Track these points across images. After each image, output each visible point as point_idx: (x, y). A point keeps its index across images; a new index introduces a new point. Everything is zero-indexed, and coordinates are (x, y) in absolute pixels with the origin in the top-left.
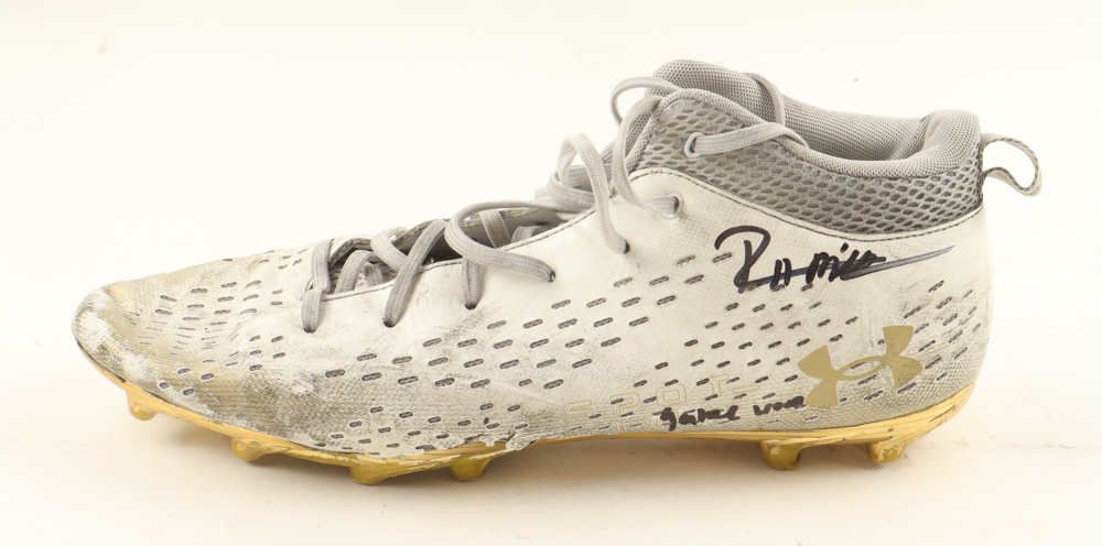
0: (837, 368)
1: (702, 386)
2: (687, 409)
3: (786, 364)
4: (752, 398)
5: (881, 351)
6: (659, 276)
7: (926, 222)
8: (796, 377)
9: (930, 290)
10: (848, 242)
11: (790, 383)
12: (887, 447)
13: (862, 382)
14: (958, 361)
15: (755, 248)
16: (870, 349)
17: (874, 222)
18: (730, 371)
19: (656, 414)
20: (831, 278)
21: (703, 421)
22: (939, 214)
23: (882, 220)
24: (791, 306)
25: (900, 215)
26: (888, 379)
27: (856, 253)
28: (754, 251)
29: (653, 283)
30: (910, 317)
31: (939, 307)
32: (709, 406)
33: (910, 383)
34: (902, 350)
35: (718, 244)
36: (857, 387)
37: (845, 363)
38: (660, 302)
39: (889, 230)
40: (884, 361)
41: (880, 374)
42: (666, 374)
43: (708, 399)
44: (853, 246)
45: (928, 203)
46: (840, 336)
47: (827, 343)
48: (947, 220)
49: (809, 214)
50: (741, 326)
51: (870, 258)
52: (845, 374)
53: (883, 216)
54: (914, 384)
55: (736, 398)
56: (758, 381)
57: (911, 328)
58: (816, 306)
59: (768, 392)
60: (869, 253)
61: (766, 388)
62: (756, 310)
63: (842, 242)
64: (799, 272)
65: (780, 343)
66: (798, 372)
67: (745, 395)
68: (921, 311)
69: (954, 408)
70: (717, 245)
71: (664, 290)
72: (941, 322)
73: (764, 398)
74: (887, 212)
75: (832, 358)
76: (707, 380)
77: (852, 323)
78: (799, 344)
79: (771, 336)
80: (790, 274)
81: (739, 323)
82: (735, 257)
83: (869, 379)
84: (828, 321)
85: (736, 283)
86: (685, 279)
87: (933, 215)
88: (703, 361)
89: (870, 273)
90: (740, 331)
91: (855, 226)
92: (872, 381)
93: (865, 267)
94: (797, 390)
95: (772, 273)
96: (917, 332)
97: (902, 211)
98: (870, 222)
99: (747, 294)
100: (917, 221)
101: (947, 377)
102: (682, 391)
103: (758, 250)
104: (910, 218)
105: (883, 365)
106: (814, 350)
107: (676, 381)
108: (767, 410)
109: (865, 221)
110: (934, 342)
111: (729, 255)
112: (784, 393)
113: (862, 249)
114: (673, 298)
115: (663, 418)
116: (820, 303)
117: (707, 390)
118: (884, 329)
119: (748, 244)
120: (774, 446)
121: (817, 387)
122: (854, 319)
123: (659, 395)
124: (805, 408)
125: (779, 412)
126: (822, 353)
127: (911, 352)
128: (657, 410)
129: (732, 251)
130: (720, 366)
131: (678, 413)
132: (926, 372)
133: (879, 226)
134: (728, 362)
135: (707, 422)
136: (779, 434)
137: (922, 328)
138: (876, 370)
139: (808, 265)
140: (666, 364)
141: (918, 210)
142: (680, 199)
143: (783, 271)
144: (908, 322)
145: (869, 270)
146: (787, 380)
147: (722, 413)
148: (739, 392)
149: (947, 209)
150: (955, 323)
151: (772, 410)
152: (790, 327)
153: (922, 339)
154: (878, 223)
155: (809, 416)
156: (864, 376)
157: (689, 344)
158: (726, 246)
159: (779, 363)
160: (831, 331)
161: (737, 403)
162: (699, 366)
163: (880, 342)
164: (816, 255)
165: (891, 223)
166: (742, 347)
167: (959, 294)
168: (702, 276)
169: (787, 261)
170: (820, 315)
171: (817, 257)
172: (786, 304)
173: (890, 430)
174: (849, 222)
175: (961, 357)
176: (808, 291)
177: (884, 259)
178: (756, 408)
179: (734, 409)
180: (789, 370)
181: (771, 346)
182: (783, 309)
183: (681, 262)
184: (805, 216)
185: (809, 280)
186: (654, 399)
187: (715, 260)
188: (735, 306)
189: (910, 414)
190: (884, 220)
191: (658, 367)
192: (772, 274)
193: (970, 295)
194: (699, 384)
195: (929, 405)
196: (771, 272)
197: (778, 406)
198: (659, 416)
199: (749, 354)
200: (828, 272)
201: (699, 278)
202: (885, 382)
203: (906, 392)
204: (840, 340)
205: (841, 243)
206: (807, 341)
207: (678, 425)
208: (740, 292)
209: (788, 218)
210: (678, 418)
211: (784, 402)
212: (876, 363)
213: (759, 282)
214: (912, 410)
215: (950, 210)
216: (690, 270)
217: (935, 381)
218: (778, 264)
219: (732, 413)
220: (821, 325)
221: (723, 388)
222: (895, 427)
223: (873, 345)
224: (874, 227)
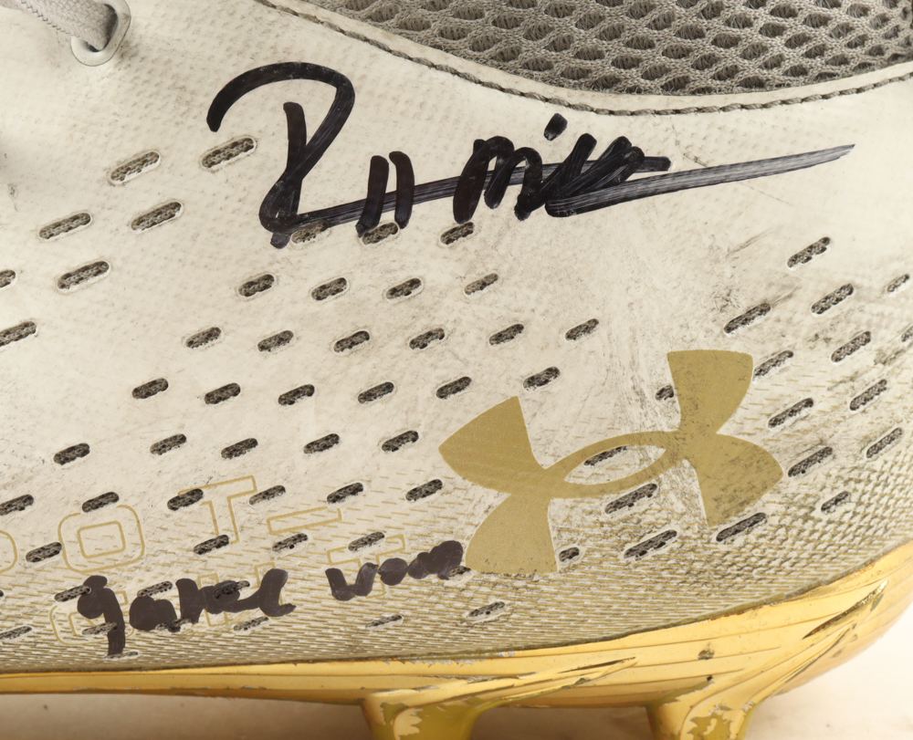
0: (546, 462)
1: (183, 511)
2: (150, 580)
3: (407, 449)
4: (321, 547)
5: (666, 418)
6: (65, 212)
7: (776, 74)
8: (436, 485)
9: (794, 260)
10: (567, 114)
11: (421, 501)
12: (702, 711)
13: (617, 505)
14: (877, 464)
15: (313, 123)
16: (634, 411)
17: (635, 63)
18: (258, 469)
19: (64, 597)
20: (523, 210)
21: (194, 620)
22: (808, 55)
23: (657, 58)
24: (415, 283)
25: (705, 47)
26: (686, 497)
27: (586, 142)
28: (311, 131)
29: (48, 232)
30: (741, 330)
31: (820, 308)
32: (209, 572)
33: (749, 512)
34: (724, 417)
35: (215, 118)
36: (605, 517)
37: (569, 448)
38: (66, 281)
39: (678, 86)
40: (675, 448)
41: (665, 480)
42: (87, 478)
43: (202, 549)
44: (578, 125)
45: (779, 21)
46: (553, 372)
47: (517, 390)
48: (831, 76)
49: (458, 35)
50: (283, 338)
51: (624, 156)
52: (570, 479)
53: (659, 48)
54: (759, 517)
55: (279, 546)
56: (335, 498)
57: (746, 359)
58: (483, 285)
59: (363, 530)
60: (621, 144)
61: (357, 517)
62: (321, 293)
63: (548, 112)
64: (434, 190)
65: (388, 387)
66: (443, 471)
67: (301, 538)
68: (772, 314)
69: (874, 599)
70: (215, 120)
71: (76, 250)
72: (828, 351)
73: (354, 547)
74: (668, 37)
75: (533, 431)
76: (195, 495)
77: (584, 338)
78: (443, 393)
79: (364, 368)
80: (410, 194)
81: (277, 329)
82: (262, 148)
83: (637, 496)
84: (519, 328)
85: (266, 219)
86: (131, 217)
87: (794, 57)
88: (183, 439)
89: (626, 199)
90: (281, 353)
91: (584, 73)
92: (643, 503)
93: (613, 184)
94: (443, 524)
95: (359, 192)
96: (762, 371)
97: (710, 36)
98: (623, 63)
99: (294, 249)
100: (751, 68)
101: (850, 507)
102: (129, 527)
103: (323, 129)
104: (731, 56)
105: (673, 458)
106: (482, 409)
107: (111, 497)
108: (363, 586)
109: (609, 58)
110: (809, 403)
111: (246, 145)
112: (407, 531)
113: (605, 133)
114: (100, 267)
115: (87, 609)
116: (495, 278)
117: (197, 523)
118: (673, 358)
119: (294, 114)
120: (401, 708)
121: (494, 515)
122: (590, 326)
123: (68, 538)
124: (466, 577)
125: (398, 590)
126: (507, 418)
127: (748, 427)
128: (68, 585)
129: (254, 134)
130: (232, 452)
131: (126, 592)
132: (792, 485)
133: (649, 75)
134: (252, 443)
135: (209, 621)
136: (409, 667)
137: (776, 362)
138: (654, 470)
139: (457, 171)
140: (83, 450)
141: (752, 36)
142: (119, 10)
143: (391, 186)
144: (738, 342)
145: (625, 191)
146: (414, 494)
147: (245, 594)
148: (285, 529)
149: (832, 42)
150: (864, 356)
151: (378, 583)
152: (414, 344)
153: (777, 391)
154: (646, 66)
155: (479, 603)
156: (621, 485)
157: (145, 391)
158: (238, 119)
159: (391, 445)
160: (527, 356)
161: (283, 561)
162: (172, 453)
163: (663, 393)
164: (478, 144)
165: (681, 67)
166: (289, 399)
167: (871, 281)
168: (177, 206)
169: (402, 160)
170: (495, 309)
171: (483, 149)
172: (401, 278)
173: (705, 655)
174: (565, 60)
175: (888, 454)
176: (461, 243)
177: (663, 163)
178: (334, 577)
179: (275, 580)
180: (420, 463)
181: (367, 396)
182: (394, 292)
183: (121, 172)
184: (448, 39)
185: (463, 211)
186: (55, 549)
187: (211, 160)
188: (265, 282)
189: (755, 607)
190: (662, 60)
191: (64, 457)
192: (364, 196)
193: (903, 287)
194: (175, 504)
195: (806, 583)
196: (357, 190)
197: (393, 571)
198: (73, 604)
199: (309, 420)
200: (512, 193)
201: (168, 211)
202: (679, 507)
203: (739, 539)
204: (554, 384)
205: (546, 113)
206: (464, 383)
207: (130, 632)
208: (278, 243)
209: (399, 43)
210: (125, 609)
211: (409, 558)
212: (655, 452)
213: (329, 217)
214: (759, 595)
215: (838, 47)
216: (145, 192)
217: (817, 513)
218: (378, 166)
219: (270, 593)
220: (499, 338)
221: (242, 517)
222: (718, 647)
223: (642, 401)
224: (634, 76)
